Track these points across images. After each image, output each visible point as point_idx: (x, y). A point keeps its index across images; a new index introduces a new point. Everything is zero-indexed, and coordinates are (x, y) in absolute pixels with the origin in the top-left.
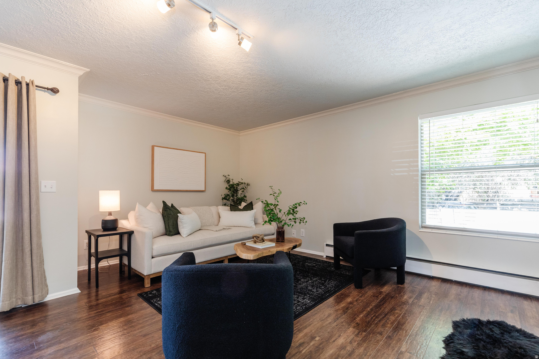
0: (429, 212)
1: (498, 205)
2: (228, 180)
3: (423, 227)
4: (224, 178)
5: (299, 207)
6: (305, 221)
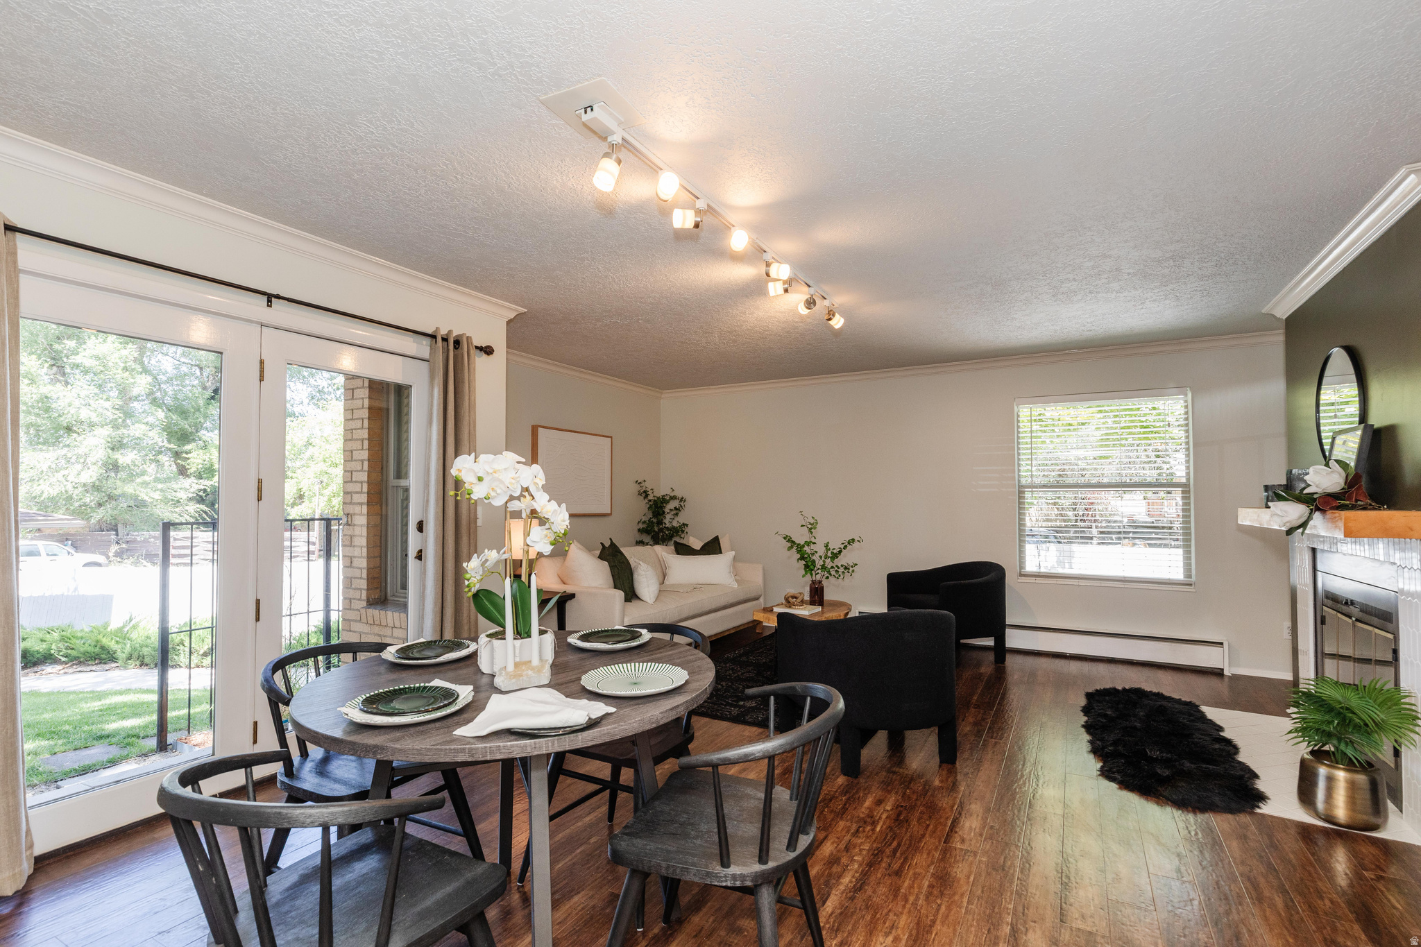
0: (1030, 549)
1: (1094, 532)
2: (645, 492)
3: (1021, 575)
4: (637, 487)
5: (849, 547)
6: (851, 569)
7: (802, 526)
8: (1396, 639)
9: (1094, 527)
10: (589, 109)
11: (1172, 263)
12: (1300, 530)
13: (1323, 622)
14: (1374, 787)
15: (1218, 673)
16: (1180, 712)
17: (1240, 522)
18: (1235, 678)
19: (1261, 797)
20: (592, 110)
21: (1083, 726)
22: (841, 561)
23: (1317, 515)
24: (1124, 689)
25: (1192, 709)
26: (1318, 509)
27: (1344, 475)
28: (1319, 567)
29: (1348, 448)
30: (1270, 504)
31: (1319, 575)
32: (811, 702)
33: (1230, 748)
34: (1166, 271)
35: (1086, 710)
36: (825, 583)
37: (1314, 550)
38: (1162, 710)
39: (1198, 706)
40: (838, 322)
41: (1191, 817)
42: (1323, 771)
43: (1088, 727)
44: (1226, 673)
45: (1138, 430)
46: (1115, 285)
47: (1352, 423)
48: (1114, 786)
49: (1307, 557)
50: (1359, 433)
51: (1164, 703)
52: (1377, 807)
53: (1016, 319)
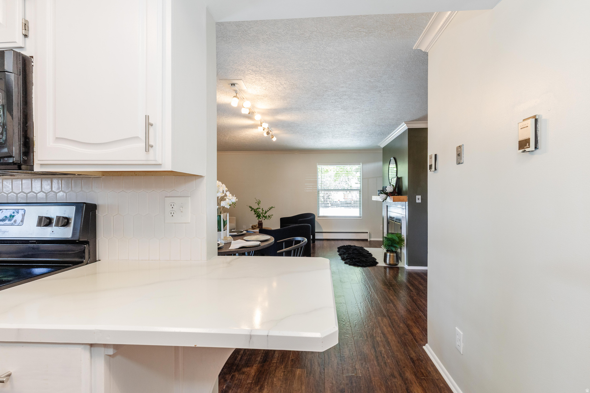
3: (318, 217)
5: (271, 209)
6: (271, 217)
7: (256, 203)
8: (401, 224)
9: (330, 204)
10: (233, 85)
11: (360, 133)
12: (385, 201)
13: (389, 223)
14: (397, 256)
15: (367, 240)
16: (360, 249)
17: (372, 200)
18: (370, 241)
19: (377, 263)
20: (234, 85)
21: (338, 255)
22: (267, 214)
23: (388, 197)
24: (346, 246)
25: (362, 248)
26: (388, 196)
27: (393, 188)
28: (388, 210)
29: (394, 182)
30: (380, 195)
31: (388, 212)
32: (295, 242)
33: (370, 255)
34: (359, 135)
35: (338, 251)
36: (263, 221)
37: (387, 206)
38: (356, 249)
39: (363, 248)
40: (274, 139)
41: (364, 268)
42: (388, 254)
43: (340, 255)
44: (369, 240)
45: (345, 172)
46: (347, 136)
47: (394, 176)
48: (348, 265)
49: (386, 207)
50: (396, 178)
51: (356, 248)
52: (397, 261)
53: (321, 141)
